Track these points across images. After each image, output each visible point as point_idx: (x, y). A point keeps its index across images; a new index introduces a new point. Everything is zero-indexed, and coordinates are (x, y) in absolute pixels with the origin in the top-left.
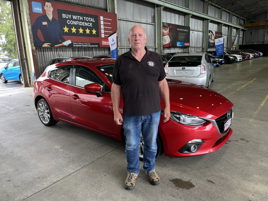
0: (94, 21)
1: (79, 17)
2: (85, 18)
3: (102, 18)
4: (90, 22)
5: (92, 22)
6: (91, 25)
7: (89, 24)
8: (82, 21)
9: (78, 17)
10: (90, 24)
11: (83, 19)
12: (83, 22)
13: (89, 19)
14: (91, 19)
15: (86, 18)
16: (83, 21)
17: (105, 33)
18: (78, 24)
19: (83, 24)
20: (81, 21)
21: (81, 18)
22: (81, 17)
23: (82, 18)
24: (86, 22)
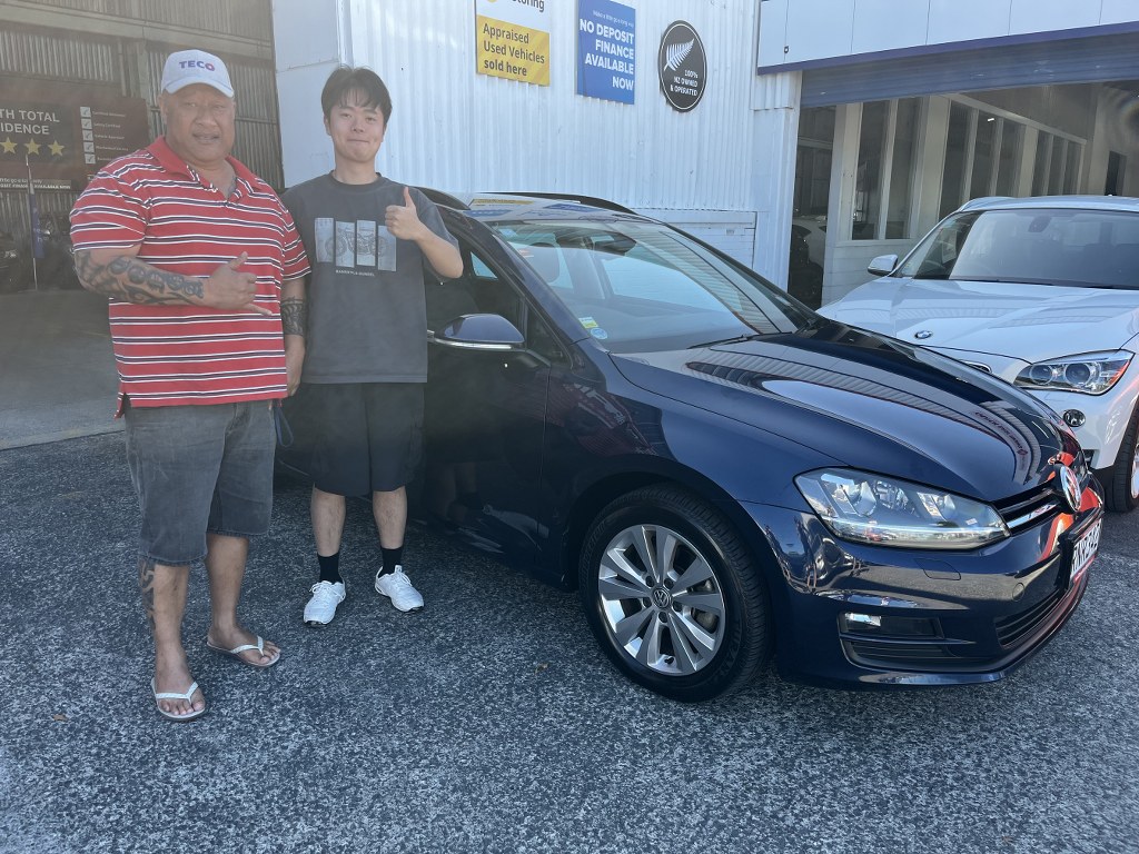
0: (54, 121)
1: (1, 111)
2: (23, 112)
3: (85, 111)
4: (41, 124)
5: (47, 123)
6: (44, 130)
7: (37, 129)
8: (13, 122)
10: (41, 129)
11: (18, 115)
12: (16, 125)
13: (38, 115)
14: (43, 116)
16: (18, 119)
17: (96, 152)
19: (16, 128)
20: (11, 121)
21: (8, 114)
22: (9, 111)
23: (12, 114)
24: (27, 122)
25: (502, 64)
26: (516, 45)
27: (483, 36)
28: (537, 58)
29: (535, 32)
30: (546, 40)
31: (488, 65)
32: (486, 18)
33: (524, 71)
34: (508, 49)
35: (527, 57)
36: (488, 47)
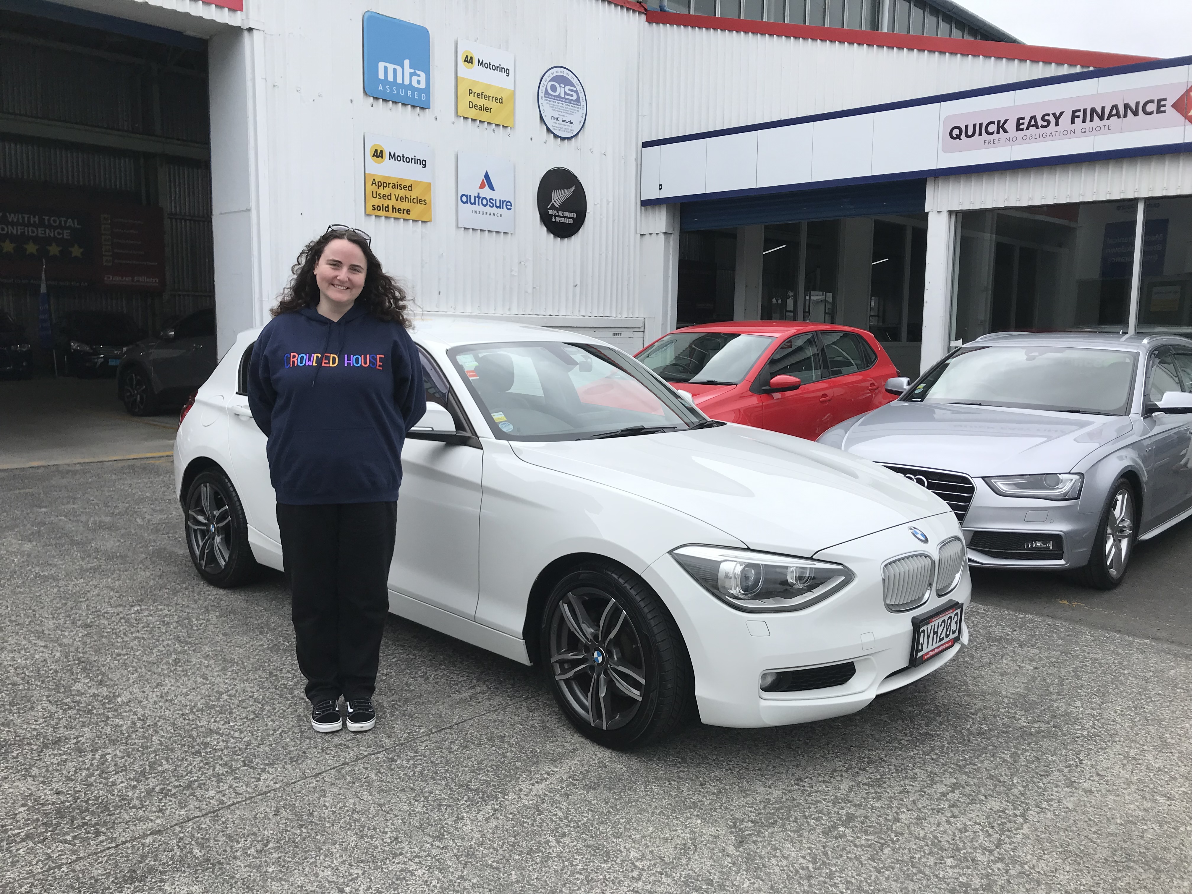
0: (76, 225)
1: (26, 216)
2: (46, 218)
3: (105, 218)
4: (64, 228)
5: (69, 228)
6: (65, 235)
7: (59, 234)
8: (37, 226)
9: (23, 218)
10: (63, 233)
11: (42, 220)
12: (39, 229)
13: (60, 222)
14: (66, 222)
15: (49, 220)
16: (41, 225)
17: (115, 256)
18: (23, 233)
19: (40, 232)
20: (34, 225)
21: (32, 219)
22: (34, 217)
23: (37, 219)
24: (50, 227)
25: (388, 207)
26: (402, 193)
27: (371, 188)
28: (420, 201)
29: (418, 183)
30: (428, 187)
31: (374, 208)
32: (374, 175)
33: (408, 211)
34: (393, 196)
35: (412, 201)
36: (375, 195)
